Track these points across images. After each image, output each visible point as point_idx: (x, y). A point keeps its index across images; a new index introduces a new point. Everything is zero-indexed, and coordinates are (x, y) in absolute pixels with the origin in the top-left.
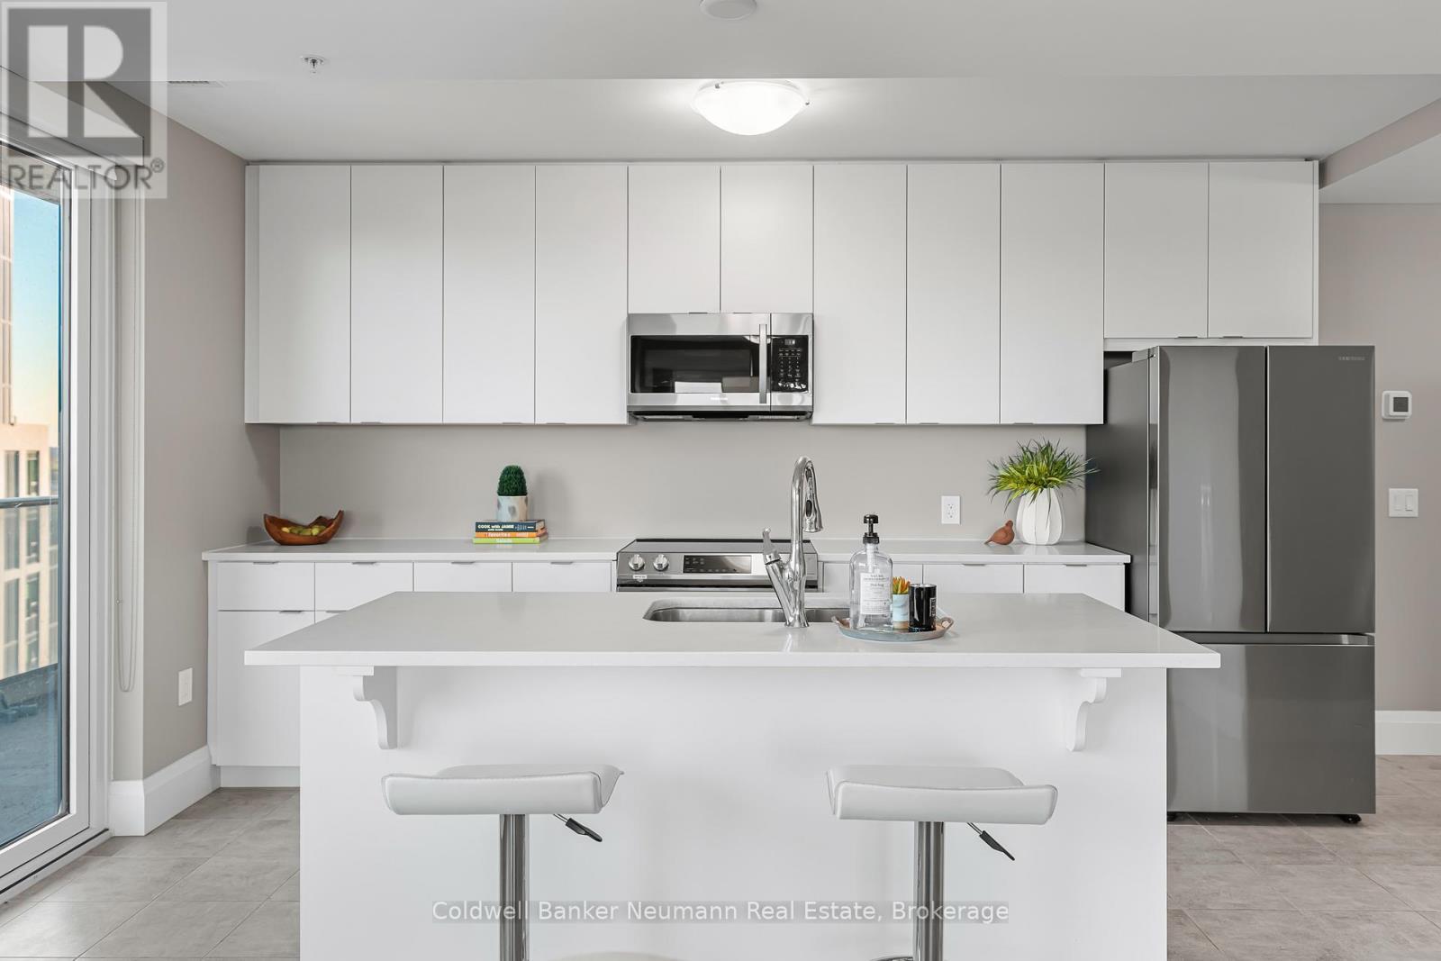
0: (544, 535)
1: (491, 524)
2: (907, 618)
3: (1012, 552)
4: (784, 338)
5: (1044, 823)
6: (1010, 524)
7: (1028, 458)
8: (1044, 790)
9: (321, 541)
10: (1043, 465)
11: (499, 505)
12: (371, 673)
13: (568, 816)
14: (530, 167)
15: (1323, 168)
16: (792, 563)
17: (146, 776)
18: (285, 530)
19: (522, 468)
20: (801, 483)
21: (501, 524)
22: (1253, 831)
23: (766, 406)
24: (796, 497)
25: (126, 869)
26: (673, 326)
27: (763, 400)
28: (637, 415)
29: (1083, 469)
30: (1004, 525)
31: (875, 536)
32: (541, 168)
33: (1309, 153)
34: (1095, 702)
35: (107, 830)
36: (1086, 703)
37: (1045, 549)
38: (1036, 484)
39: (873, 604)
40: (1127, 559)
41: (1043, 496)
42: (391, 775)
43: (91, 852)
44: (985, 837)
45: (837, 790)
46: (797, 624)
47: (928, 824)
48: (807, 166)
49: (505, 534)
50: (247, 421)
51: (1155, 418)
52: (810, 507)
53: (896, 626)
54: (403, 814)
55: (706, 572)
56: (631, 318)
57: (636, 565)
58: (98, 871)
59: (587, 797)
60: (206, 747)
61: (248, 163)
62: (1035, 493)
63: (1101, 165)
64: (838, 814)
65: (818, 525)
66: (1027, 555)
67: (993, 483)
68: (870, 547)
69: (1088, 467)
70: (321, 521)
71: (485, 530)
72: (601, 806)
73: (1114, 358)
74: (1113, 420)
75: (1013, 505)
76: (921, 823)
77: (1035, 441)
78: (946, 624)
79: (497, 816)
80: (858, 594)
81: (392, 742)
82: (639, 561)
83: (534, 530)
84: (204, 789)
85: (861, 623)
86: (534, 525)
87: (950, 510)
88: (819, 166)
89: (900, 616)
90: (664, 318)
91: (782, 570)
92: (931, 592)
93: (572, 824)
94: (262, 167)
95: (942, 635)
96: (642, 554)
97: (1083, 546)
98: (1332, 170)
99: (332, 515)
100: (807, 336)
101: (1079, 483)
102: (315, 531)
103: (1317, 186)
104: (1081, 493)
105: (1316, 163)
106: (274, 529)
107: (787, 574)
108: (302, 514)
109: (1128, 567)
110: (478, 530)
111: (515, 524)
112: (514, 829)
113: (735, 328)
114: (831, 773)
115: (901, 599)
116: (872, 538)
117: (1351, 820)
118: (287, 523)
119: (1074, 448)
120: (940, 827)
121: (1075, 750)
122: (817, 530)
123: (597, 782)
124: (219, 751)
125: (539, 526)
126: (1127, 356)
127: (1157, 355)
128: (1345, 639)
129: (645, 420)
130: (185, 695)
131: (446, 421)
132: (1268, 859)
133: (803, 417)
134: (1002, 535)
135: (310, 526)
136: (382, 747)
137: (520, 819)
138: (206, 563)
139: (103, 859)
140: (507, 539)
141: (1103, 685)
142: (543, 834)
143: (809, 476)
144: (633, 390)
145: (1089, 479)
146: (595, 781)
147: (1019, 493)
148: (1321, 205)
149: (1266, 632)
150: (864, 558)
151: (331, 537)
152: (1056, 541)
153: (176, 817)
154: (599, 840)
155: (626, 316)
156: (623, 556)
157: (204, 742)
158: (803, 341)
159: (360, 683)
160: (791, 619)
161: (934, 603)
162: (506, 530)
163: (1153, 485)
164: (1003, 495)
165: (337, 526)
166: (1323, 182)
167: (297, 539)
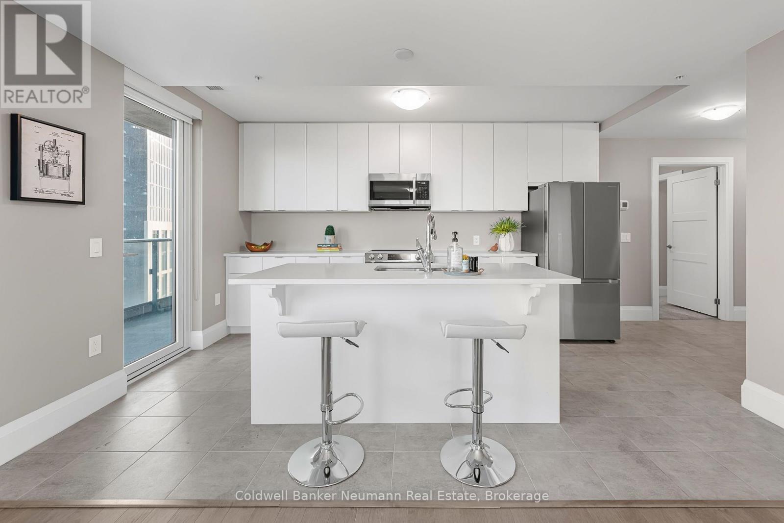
0: (341, 249)
1: (323, 245)
2: (468, 269)
3: (497, 253)
4: (421, 182)
5: (521, 338)
6: (497, 244)
7: (503, 222)
8: (522, 326)
9: (265, 251)
10: (508, 225)
11: (325, 239)
12: (275, 287)
13: (346, 338)
14: (336, 124)
15: (600, 125)
16: (427, 249)
17: (203, 329)
18: (253, 247)
19: (333, 226)
20: (429, 222)
21: (326, 245)
22: (579, 345)
23: (415, 205)
24: (428, 227)
25: (196, 361)
26: (384, 178)
27: (414, 203)
28: (372, 208)
29: (520, 226)
30: (494, 245)
31: (456, 238)
32: (339, 124)
33: (596, 120)
34: (536, 297)
35: (190, 348)
36: (532, 297)
37: (509, 253)
38: (505, 231)
39: (457, 263)
40: (537, 255)
41: (508, 235)
42: (280, 322)
43: (184, 355)
44: (498, 344)
45: (445, 327)
46: (428, 271)
47: (478, 339)
48: (429, 124)
49: (327, 248)
50: (240, 210)
51: (546, 209)
52: (432, 231)
53: (464, 271)
54: (286, 337)
55: (395, 260)
56: (370, 175)
57: (372, 257)
58: (187, 361)
59: (353, 330)
60: (225, 320)
61: (240, 123)
62: (505, 234)
63: (527, 124)
64: (446, 336)
65: (435, 238)
66: (502, 254)
67: (491, 231)
68: (455, 243)
69: (522, 225)
70: (265, 244)
71: (321, 247)
72: (359, 334)
73: (531, 188)
74: (531, 209)
75: (498, 238)
76: (475, 339)
77: (505, 217)
78: (481, 271)
79: (321, 338)
80: (451, 260)
81: (284, 313)
82: (373, 256)
83: (337, 247)
84: (224, 334)
85: (451, 270)
86: (337, 245)
87: (476, 240)
88: (433, 124)
89: (465, 268)
90: (381, 175)
91: (423, 252)
92: (476, 259)
93: (348, 341)
94: (245, 124)
95: (480, 274)
96: (373, 254)
97: (520, 252)
98: (603, 127)
99: (269, 242)
100: (429, 181)
101: (519, 231)
102: (263, 247)
103: (598, 131)
104: (520, 233)
105: (598, 124)
106: (249, 246)
107: (425, 254)
108: (259, 242)
109: (537, 258)
110: (318, 247)
111: (331, 245)
112: (327, 342)
113: (405, 178)
114: (442, 322)
115: (466, 262)
116: (455, 240)
117: (612, 342)
118: (254, 245)
119: (518, 219)
120: (482, 340)
121: (527, 315)
122: (435, 239)
123: (357, 324)
124: (230, 321)
125: (339, 246)
126: (536, 188)
127: (547, 186)
128: (610, 281)
129: (375, 210)
130: (218, 302)
131: (308, 210)
132: (586, 355)
133: (427, 209)
134: (494, 248)
135: (262, 246)
136: (280, 315)
137: (329, 338)
138: (225, 257)
139: (187, 358)
140: (328, 250)
141: (539, 290)
142: (337, 344)
143: (432, 220)
144: (371, 199)
145: (523, 230)
146: (356, 324)
147: (499, 234)
148: (600, 139)
149: (584, 279)
150: (452, 247)
151: (268, 249)
152: (512, 250)
153: (214, 344)
154: (358, 347)
155: (368, 174)
156: (367, 255)
157: (225, 318)
158: (428, 182)
159: (271, 291)
160: (426, 269)
161: (477, 263)
162: (328, 247)
163: (546, 231)
164: (494, 235)
165: (271, 245)
166: (600, 130)
167: (257, 250)
